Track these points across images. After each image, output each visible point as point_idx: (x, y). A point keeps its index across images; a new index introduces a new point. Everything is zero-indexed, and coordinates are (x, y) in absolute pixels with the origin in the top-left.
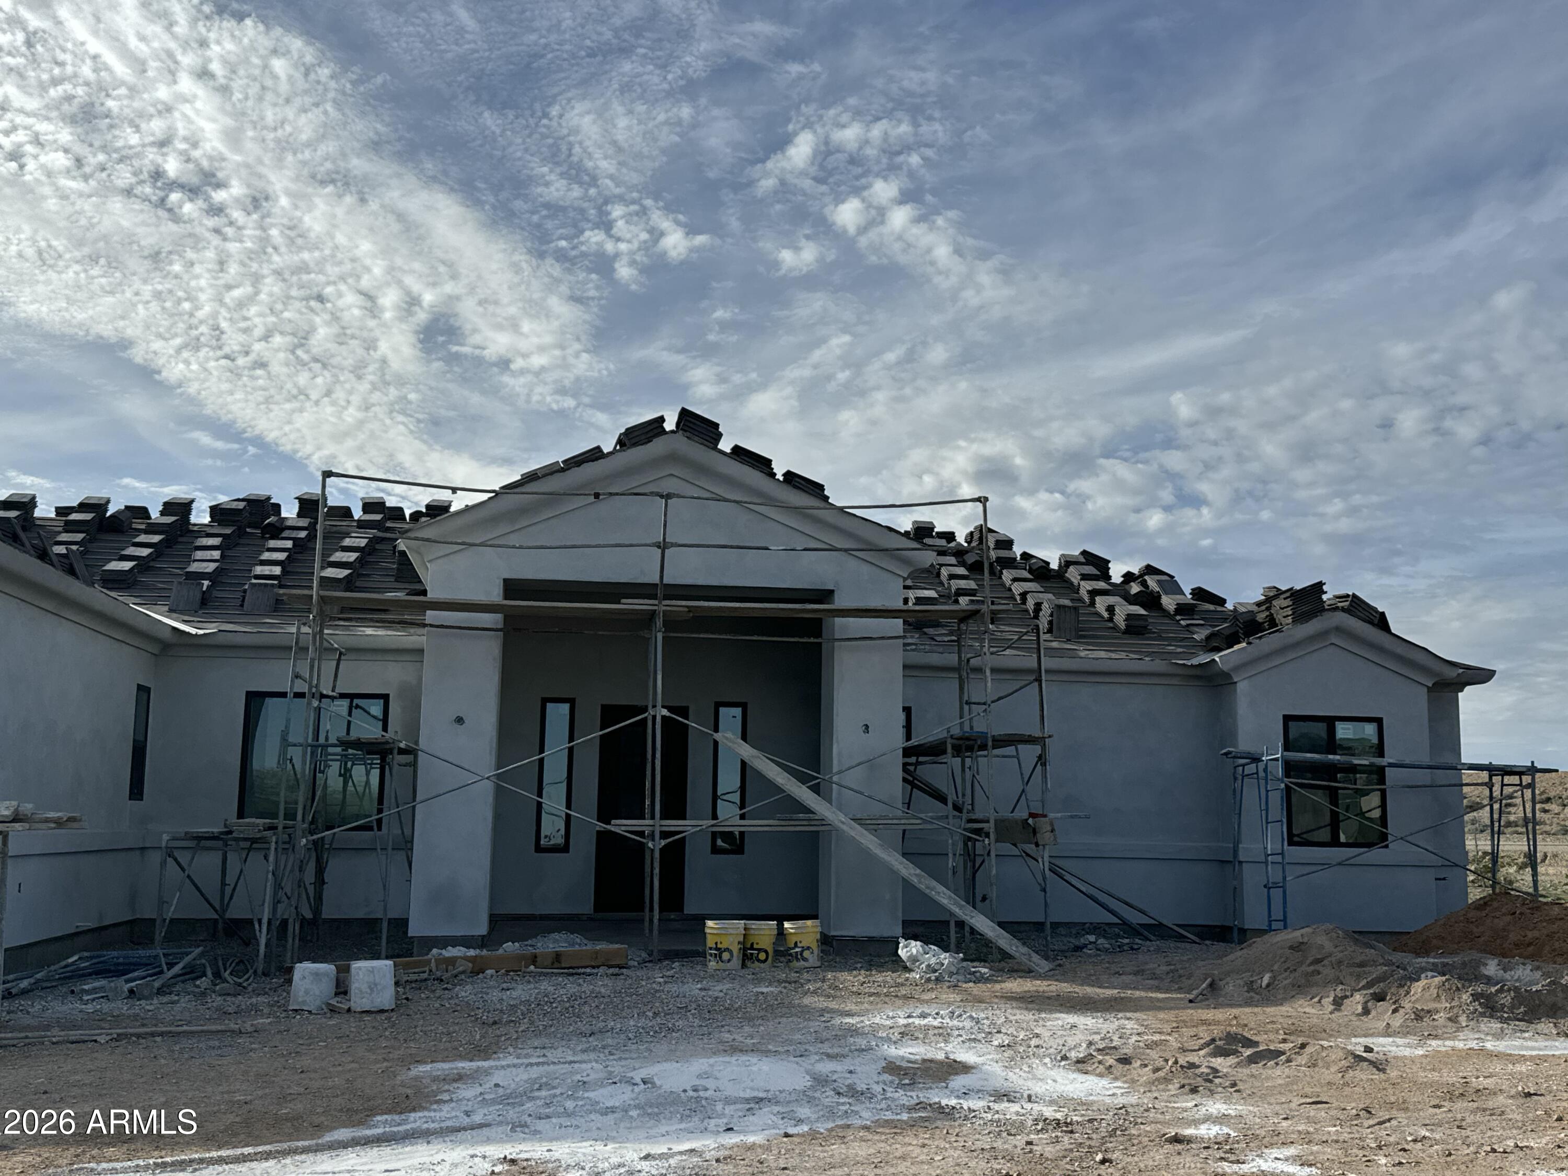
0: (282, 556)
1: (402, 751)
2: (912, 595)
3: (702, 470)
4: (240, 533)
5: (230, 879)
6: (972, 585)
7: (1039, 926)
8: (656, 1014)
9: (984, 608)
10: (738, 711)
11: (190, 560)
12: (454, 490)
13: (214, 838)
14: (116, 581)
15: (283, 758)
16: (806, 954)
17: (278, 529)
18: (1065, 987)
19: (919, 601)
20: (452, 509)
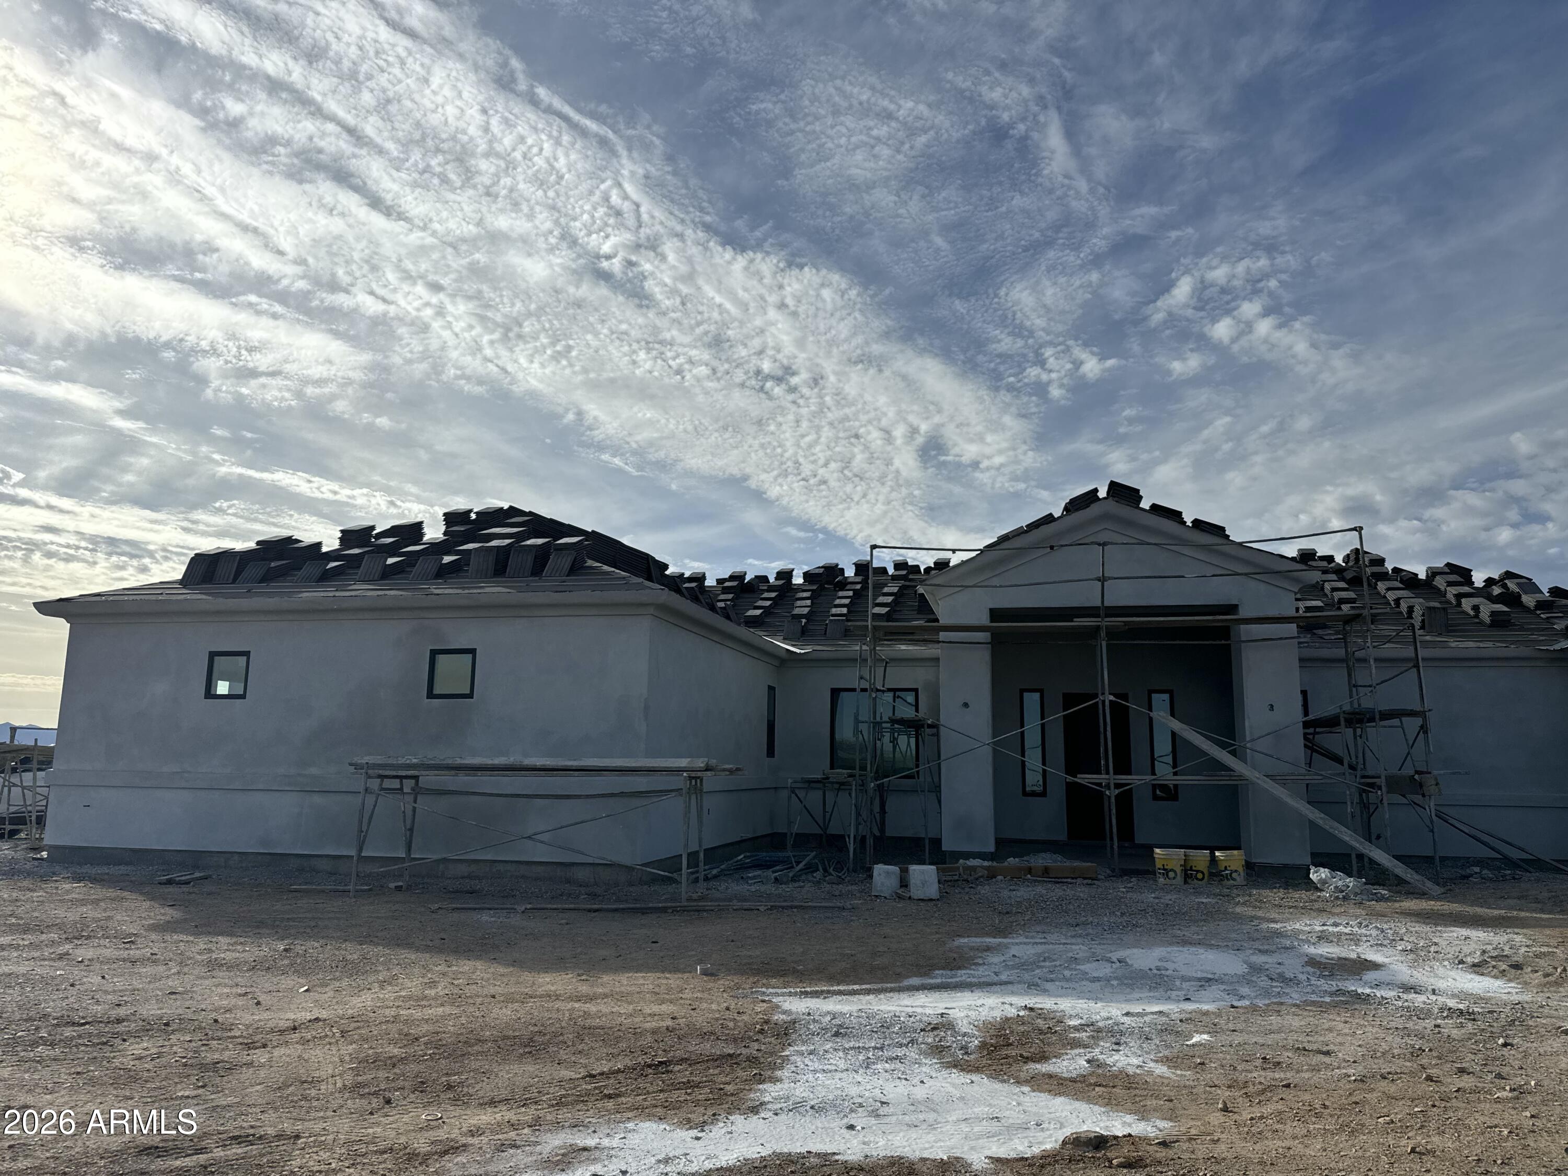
0: (847, 601)
1: (930, 726)
2: (1301, 605)
3: (1129, 523)
4: (822, 588)
5: (828, 809)
6: (1351, 595)
7: (1429, 860)
8: (1123, 914)
9: (1365, 612)
10: (1166, 697)
11: (793, 607)
12: (954, 551)
13: (818, 781)
14: (753, 623)
15: (857, 731)
16: (1234, 875)
17: (844, 584)
18: (1456, 907)
19: (1308, 609)
20: (951, 564)
